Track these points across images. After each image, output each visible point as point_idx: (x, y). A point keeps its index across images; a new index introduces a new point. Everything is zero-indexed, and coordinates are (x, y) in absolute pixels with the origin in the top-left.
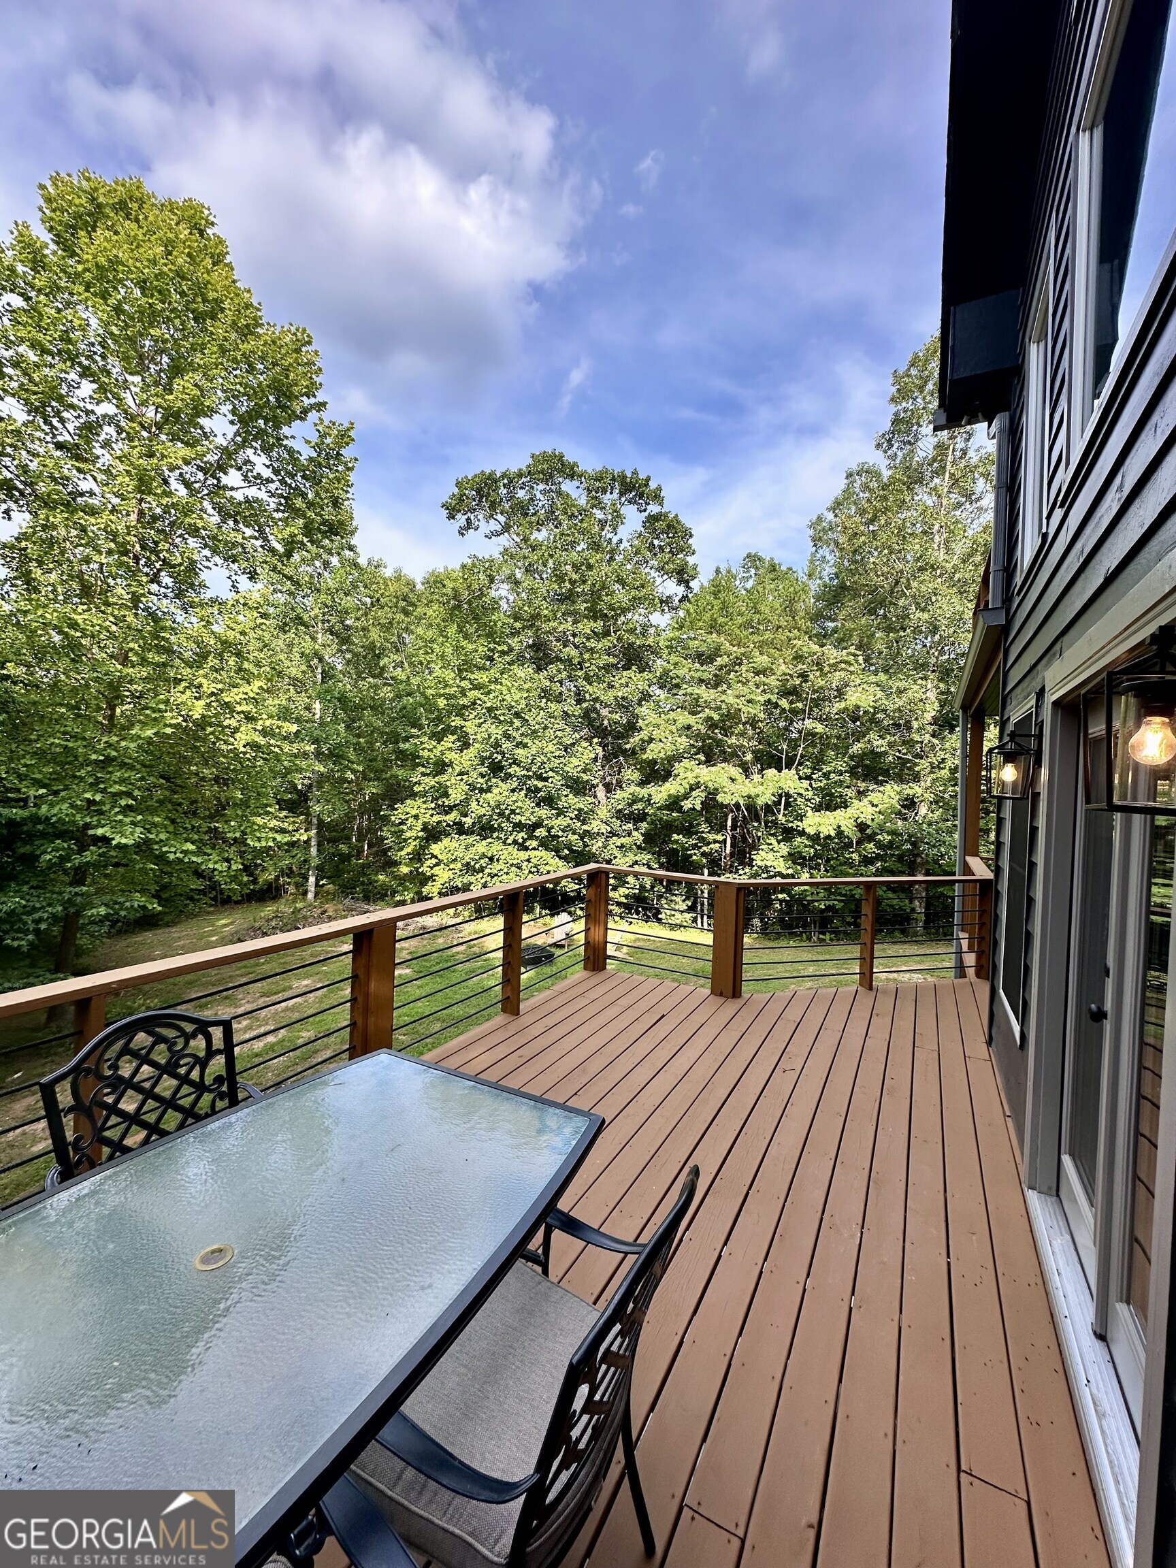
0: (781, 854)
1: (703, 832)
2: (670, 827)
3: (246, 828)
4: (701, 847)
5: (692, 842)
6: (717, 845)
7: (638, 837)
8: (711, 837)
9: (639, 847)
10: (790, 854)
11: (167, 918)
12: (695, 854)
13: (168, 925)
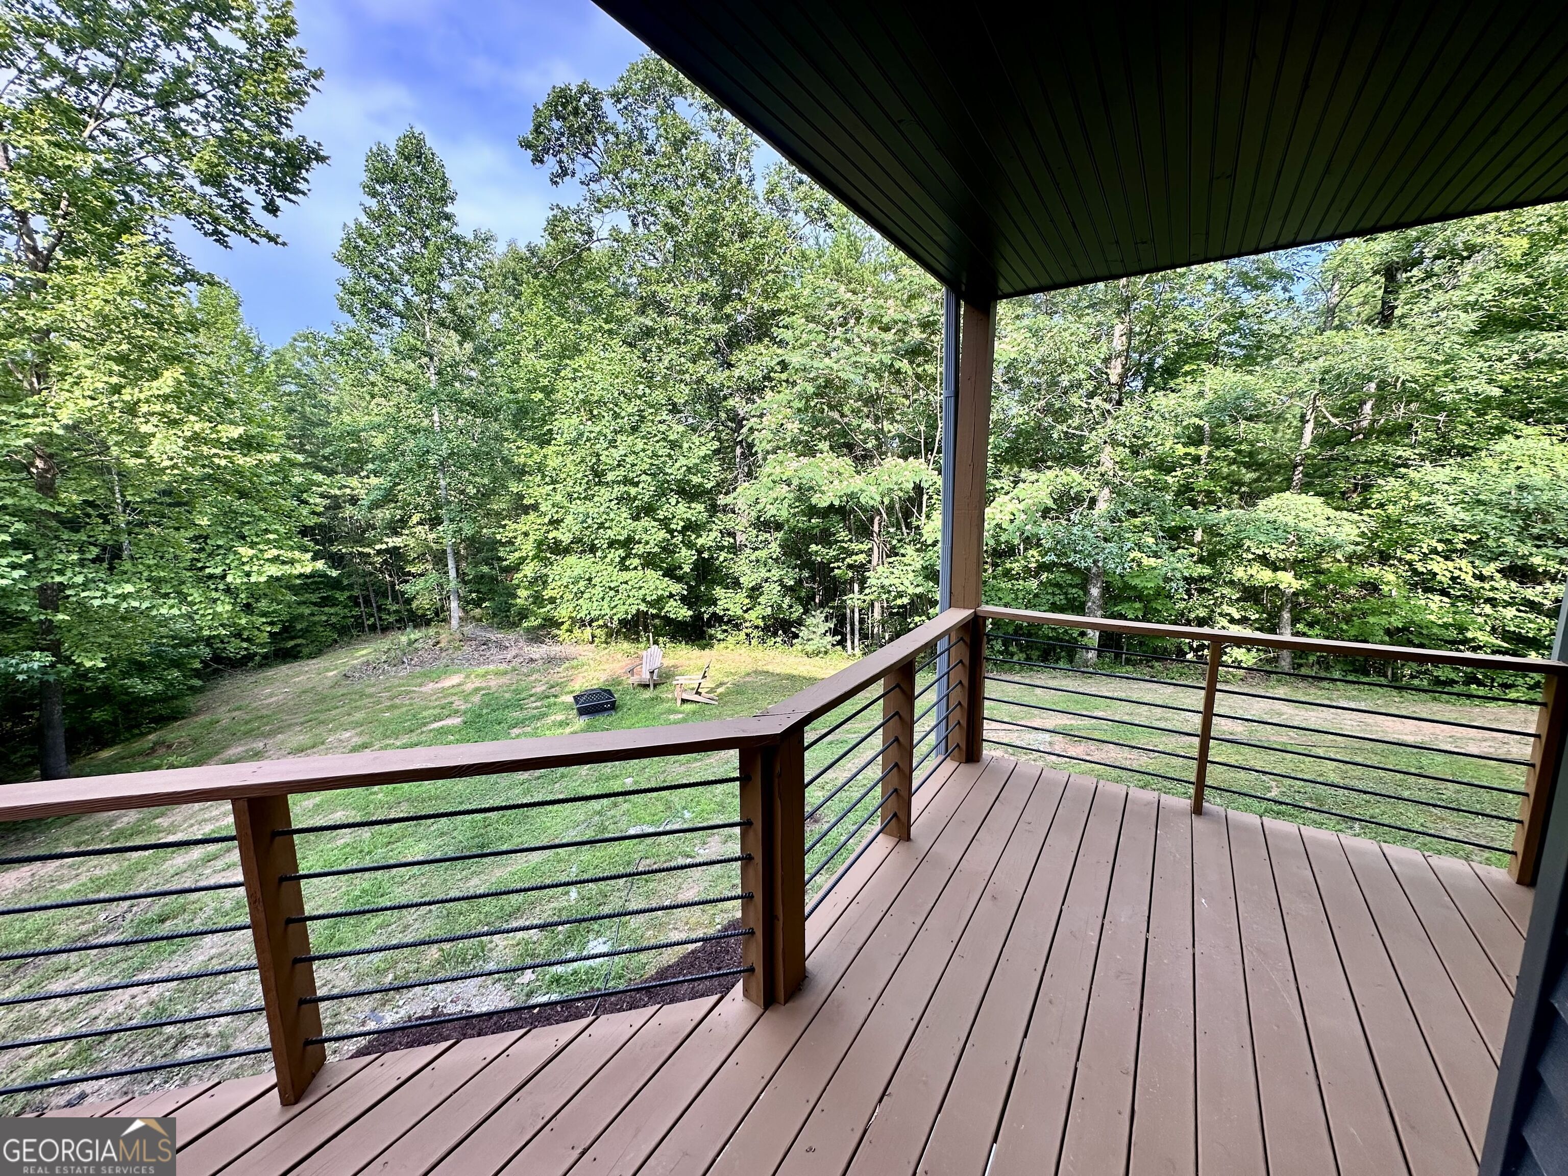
0: (912, 568)
1: (843, 541)
2: (807, 537)
3: (232, 561)
4: (844, 559)
5: (833, 553)
6: (864, 555)
7: (775, 548)
8: (855, 546)
9: (776, 560)
10: (924, 568)
11: (306, 651)
12: (839, 568)
13: (310, 656)
